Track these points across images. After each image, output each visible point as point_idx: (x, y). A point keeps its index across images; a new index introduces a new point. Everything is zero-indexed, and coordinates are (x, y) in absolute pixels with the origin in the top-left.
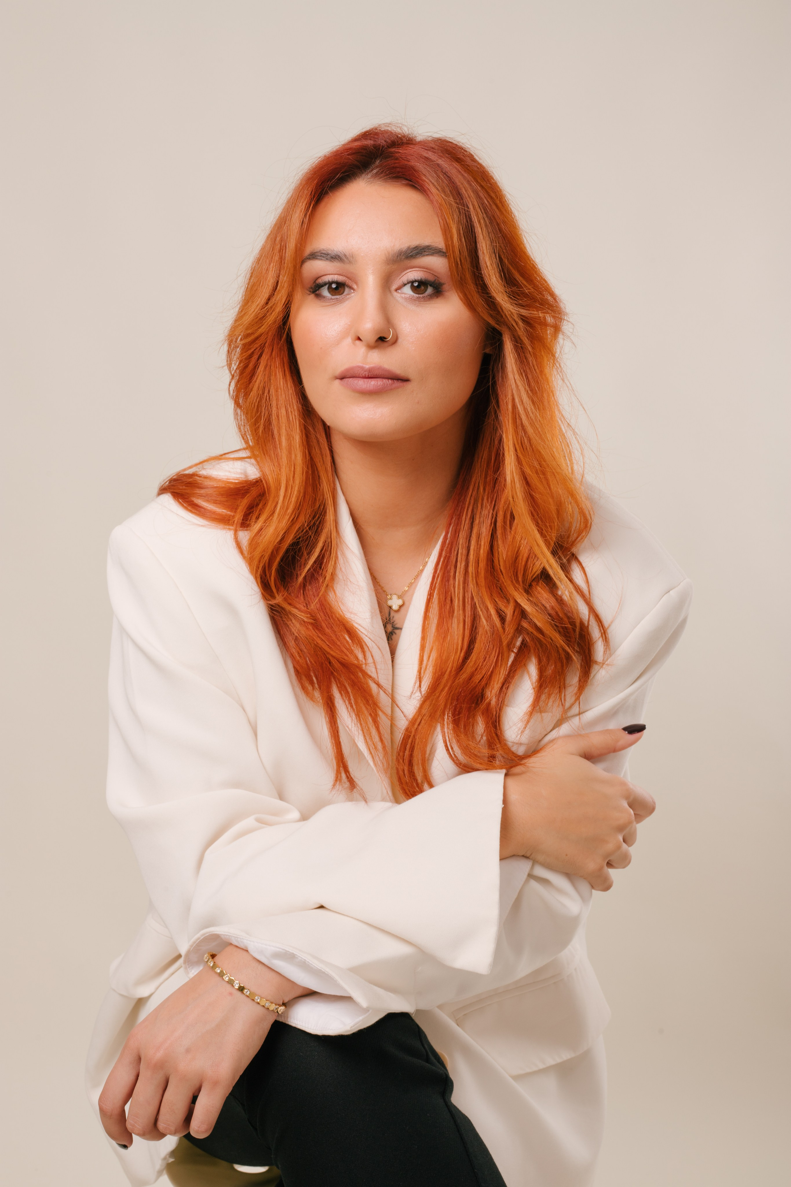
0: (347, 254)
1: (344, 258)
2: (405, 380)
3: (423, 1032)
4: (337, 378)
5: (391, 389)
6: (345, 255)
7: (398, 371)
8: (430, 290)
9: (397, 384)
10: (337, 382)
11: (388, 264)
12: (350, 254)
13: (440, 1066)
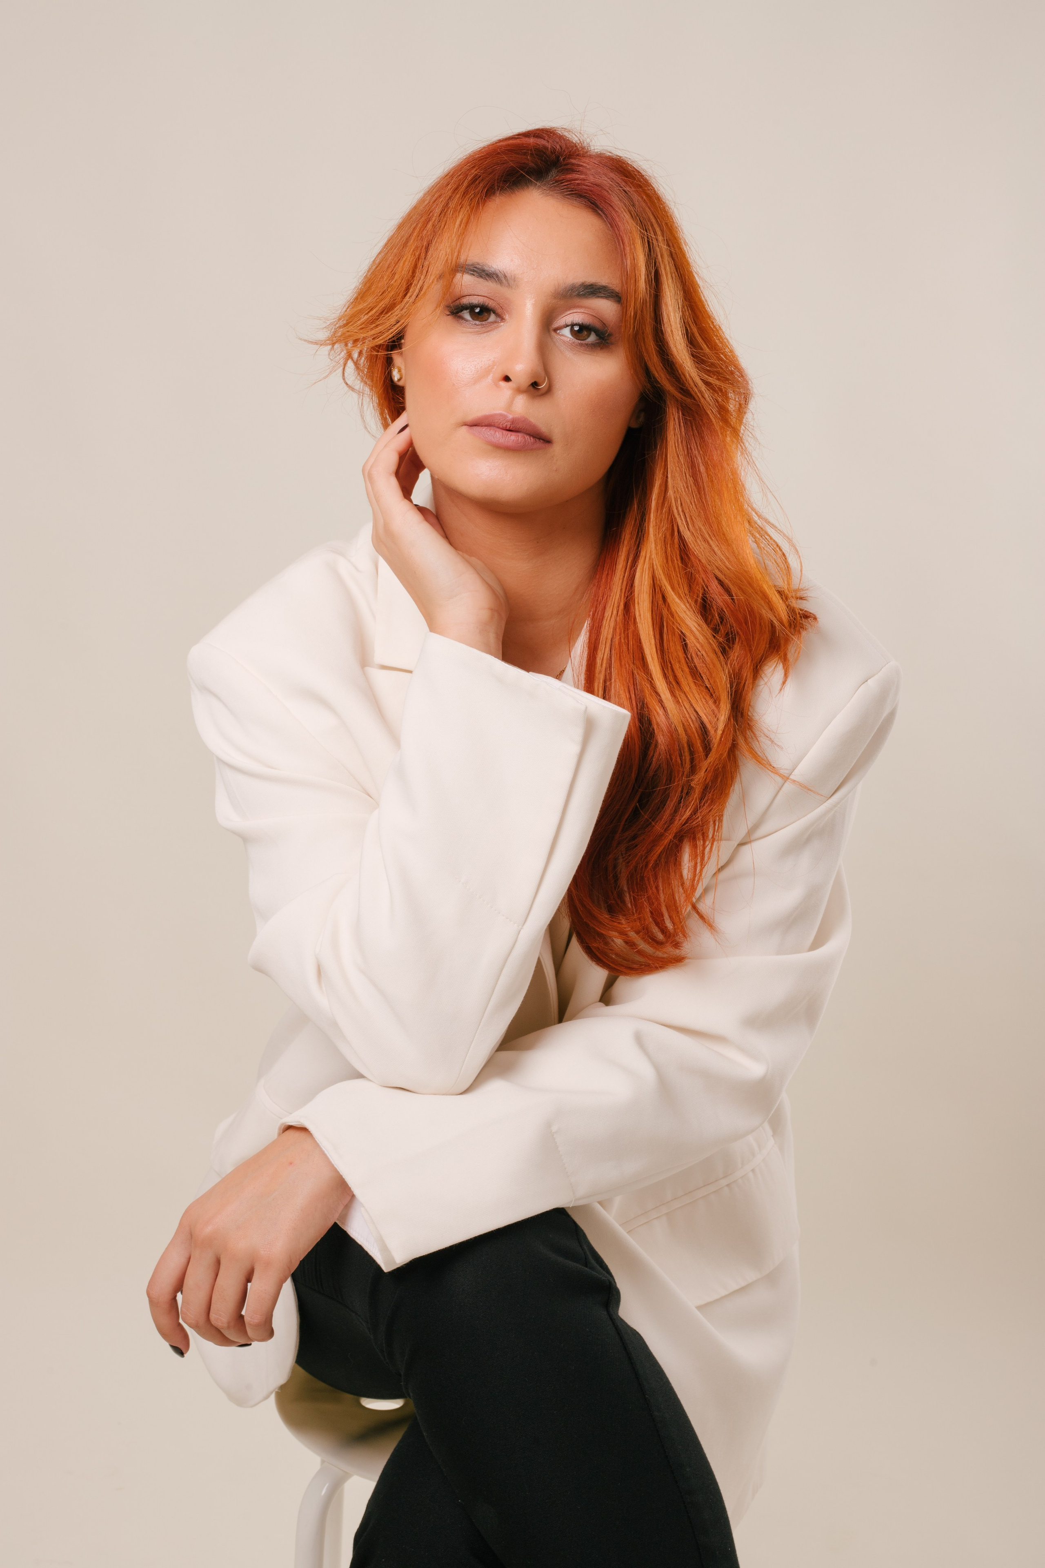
0: (508, 275)
1: (503, 279)
2: (547, 441)
3: (582, 1231)
4: (466, 425)
5: (532, 450)
6: (505, 276)
7: (544, 429)
8: (592, 338)
9: (539, 444)
10: (465, 428)
11: (555, 298)
12: (511, 276)
13: (602, 1270)
